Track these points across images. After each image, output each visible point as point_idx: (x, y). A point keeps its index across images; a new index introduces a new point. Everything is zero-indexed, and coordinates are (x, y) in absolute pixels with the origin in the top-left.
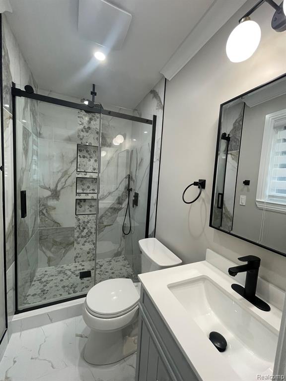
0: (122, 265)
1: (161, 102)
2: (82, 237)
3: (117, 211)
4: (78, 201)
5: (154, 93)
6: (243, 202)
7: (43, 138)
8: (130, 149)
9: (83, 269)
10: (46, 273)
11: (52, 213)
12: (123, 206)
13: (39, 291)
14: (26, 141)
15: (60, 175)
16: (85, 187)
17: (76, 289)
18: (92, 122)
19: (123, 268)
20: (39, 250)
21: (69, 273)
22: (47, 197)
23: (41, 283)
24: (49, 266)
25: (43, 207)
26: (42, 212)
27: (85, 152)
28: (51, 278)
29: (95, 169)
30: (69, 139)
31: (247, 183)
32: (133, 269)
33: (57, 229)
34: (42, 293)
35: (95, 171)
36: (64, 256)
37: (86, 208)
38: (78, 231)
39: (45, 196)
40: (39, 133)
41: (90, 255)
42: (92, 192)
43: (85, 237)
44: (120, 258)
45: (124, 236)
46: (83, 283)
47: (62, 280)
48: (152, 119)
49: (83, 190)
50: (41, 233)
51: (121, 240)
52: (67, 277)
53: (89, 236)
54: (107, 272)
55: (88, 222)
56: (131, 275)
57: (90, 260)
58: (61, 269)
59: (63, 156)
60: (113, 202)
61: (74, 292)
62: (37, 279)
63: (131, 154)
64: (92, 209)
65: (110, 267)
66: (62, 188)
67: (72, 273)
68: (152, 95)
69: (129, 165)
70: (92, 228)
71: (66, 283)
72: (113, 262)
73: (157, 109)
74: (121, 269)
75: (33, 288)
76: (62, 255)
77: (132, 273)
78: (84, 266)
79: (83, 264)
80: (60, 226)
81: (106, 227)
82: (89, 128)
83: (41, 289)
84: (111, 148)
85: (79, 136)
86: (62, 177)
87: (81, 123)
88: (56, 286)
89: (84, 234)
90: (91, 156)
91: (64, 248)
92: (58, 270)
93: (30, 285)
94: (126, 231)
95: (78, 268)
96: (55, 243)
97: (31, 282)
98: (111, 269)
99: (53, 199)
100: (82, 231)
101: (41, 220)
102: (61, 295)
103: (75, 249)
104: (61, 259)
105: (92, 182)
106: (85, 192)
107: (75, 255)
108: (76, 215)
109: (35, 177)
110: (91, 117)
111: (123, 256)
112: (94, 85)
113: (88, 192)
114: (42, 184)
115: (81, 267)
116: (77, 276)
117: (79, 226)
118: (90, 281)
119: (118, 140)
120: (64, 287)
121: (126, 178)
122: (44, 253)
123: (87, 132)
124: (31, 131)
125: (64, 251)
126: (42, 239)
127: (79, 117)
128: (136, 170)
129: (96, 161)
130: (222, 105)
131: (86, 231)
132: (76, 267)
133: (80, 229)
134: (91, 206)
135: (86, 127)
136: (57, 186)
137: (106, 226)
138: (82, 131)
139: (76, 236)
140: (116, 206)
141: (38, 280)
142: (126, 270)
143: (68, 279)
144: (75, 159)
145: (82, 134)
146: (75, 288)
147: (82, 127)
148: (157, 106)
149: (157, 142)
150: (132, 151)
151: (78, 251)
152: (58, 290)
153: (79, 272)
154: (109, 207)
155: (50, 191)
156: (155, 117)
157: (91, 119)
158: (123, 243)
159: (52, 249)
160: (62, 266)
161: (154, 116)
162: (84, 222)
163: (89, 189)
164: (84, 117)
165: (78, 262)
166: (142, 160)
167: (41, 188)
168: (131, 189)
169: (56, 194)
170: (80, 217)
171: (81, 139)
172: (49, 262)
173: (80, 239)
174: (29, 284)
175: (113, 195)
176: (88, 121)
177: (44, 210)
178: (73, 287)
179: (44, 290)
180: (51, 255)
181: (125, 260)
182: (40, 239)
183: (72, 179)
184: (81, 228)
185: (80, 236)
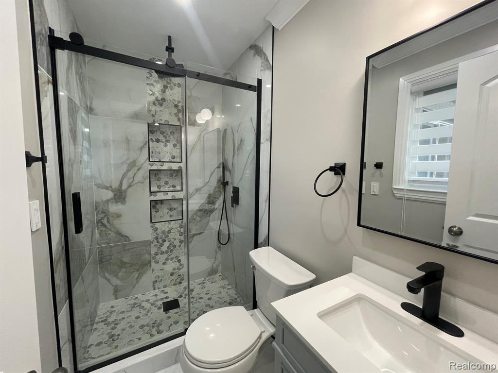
0: (220, 287)
1: (267, 60)
2: (162, 253)
3: (209, 213)
4: (153, 203)
5: (256, 49)
6: (375, 190)
7: (96, 114)
8: (221, 128)
9: (167, 298)
10: (113, 309)
11: (116, 222)
12: (216, 206)
13: (106, 338)
14: (72, 119)
15: (125, 168)
16: (162, 183)
17: (161, 328)
18: (167, 90)
19: (222, 291)
20: (99, 276)
21: (147, 305)
22: (108, 201)
23: (108, 324)
24: (116, 298)
25: (103, 215)
26: (102, 223)
27: (159, 133)
28: (121, 316)
29: (174, 157)
30: (136, 117)
31: (379, 166)
32: (237, 291)
33: (124, 245)
34: (111, 339)
35: (175, 160)
36: (137, 283)
37: (164, 212)
38: (155, 245)
39: (105, 199)
40: (90, 107)
41: (175, 277)
42: (171, 189)
43: (166, 252)
44: (217, 277)
45: (219, 247)
46: (170, 317)
47: (138, 318)
48: (256, 85)
49: (159, 187)
50: (101, 252)
51: (216, 253)
52: (145, 312)
53: (171, 251)
54: (201, 298)
55: (169, 232)
56: (236, 299)
57: (175, 284)
58: (135, 301)
59: (128, 141)
60: (203, 201)
61: (159, 332)
62: (101, 320)
63: (223, 134)
64: (174, 213)
65: (205, 291)
66: (130, 186)
67: (152, 304)
68: (252, 52)
69: (222, 150)
70: (175, 240)
71: (144, 321)
72: (208, 284)
73: (261, 70)
74: (220, 293)
75: (96, 334)
76: (135, 281)
77: (236, 297)
78: (167, 293)
79: (166, 290)
80: (129, 240)
81: (195, 237)
82: (163, 100)
83: (108, 334)
84: (196, 127)
85: (149, 111)
86: (128, 171)
87: (151, 93)
88: (131, 327)
89: (164, 248)
90: (168, 139)
91: (137, 271)
92: (130, 302)
93: (91, 330)
94: (223, 240)
95: (159, 297)
96: (122, 265)
97: (92, 325)
98: (207, 294)
99: (117, 202)
100: (162, 245)
101: (100, 233)
102: (140, 339)
103: (153, 270)
104: (134, 287)
105: (171, 175)
106: (162, 189)
107: (154, 279)
108: (151, 222)
109: (88, 172)
110: (165, 84)
111: (221, 274)
112: (170, 37)
113: (167, 189)
114: (99, 181)
115: (164, 296)
116: (159, 308)
117: (157, 238)
118: (179, 313)
119: (204, 116)
120: (142, 327)
121: (218, 167)
122: (108, 280)
123: (161, 105)
124: (79, 105)
125: (137, 275)
126: (103, 261)
127: (147, 84)
128: (234, 156)
129: (174, 146)
130: (368, 58)
131: (167, 244)
132: (156, 295)
133: (158, 242)
134: (171, 209)
135: (159, 99)
136: (121, 184)
137: (194, 235)
138: (154, 103)
139: (153, 252)
140: (207, 207)
141: (102, 322)
142: (227, 293)
143: (146, 315)
144: (145, 144)
145: (153, 108)
146: (158, 326)
147: (153, 98)
148: (262, 66)
149: (266, 116)
150: (225, 131)
151: (158, 273)
152: (134, 333)
153: (161, 302)
154: (197, 208)
155: (112, 191)
156: (260, 81)
157: (165, 87)
158: (219, 256)
159: (120, 274)
160: (136, 296)
161: (258, 79)
162: (163, 232)
163: (167, 186)
164: (155, 84)
165: (159, 289)
166: (242, 141)
167: (98, 187)
168: (227, 182)
169: (120, 196)
170: (157, 225)
171: (153, 116)
172: (117, 293)
173: (159, 255)
174: (89, 328)
175: (202, 192)
176: (162, 90)
177: (104, 219)
178: (157, 325)
179: (114, 335)
180: (118, 282)
181: (223, 279)
182: (101, 262)
183: (143, 173)
184: (160, 241)
185: (159, 252)
